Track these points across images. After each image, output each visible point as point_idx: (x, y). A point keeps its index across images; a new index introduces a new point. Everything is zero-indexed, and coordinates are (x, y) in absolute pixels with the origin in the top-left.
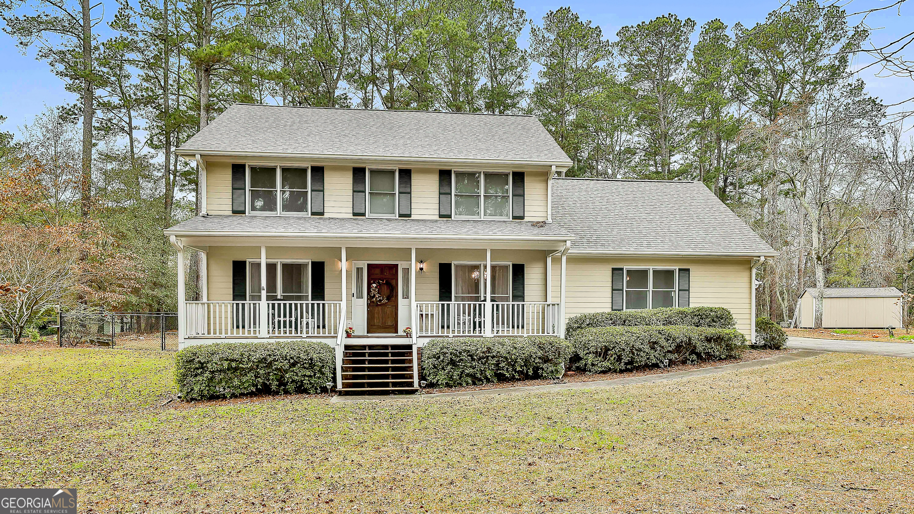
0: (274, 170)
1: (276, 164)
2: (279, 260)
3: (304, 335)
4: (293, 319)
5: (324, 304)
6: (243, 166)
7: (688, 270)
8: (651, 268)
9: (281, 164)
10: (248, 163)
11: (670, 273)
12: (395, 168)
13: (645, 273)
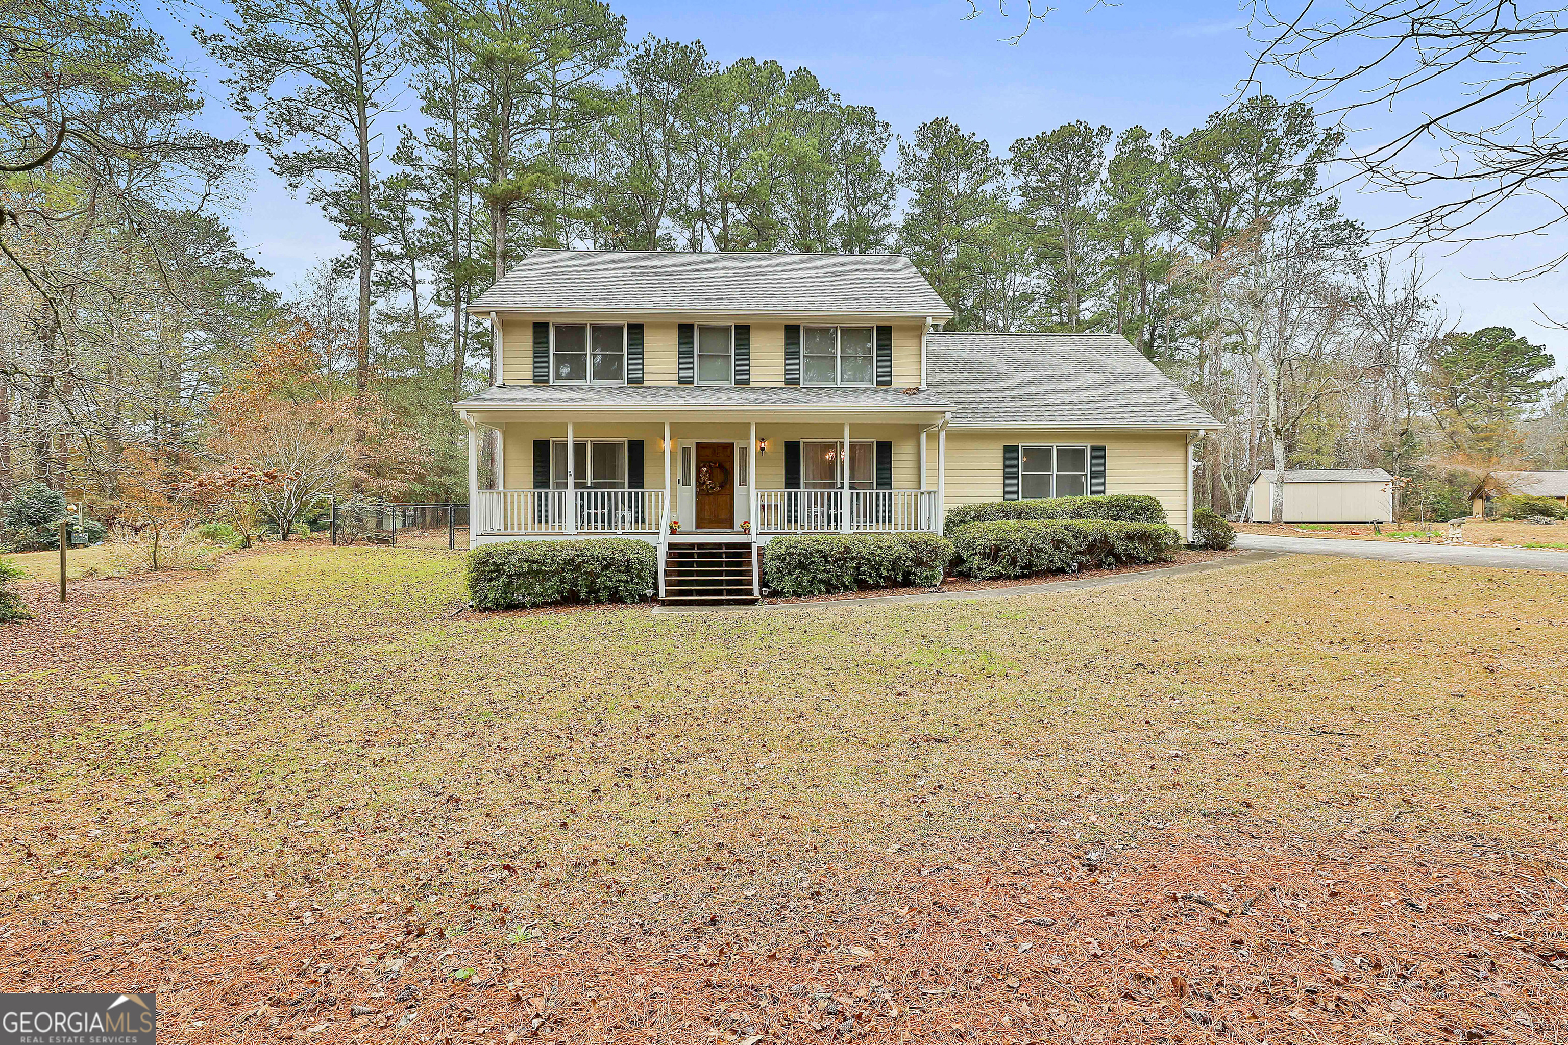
0: (583, 329)
1: (585, 322)
2: (589, 440)
3: (620, 531)
4: (606, 511)
5: (643, 493)
6: (546, 325)
7: (1104, 448)
8: (1055, 445)
9: (591, 322)
10: (552, 321)
11: (1080, 452)
12: (729, 324)
13: (1046, 452)
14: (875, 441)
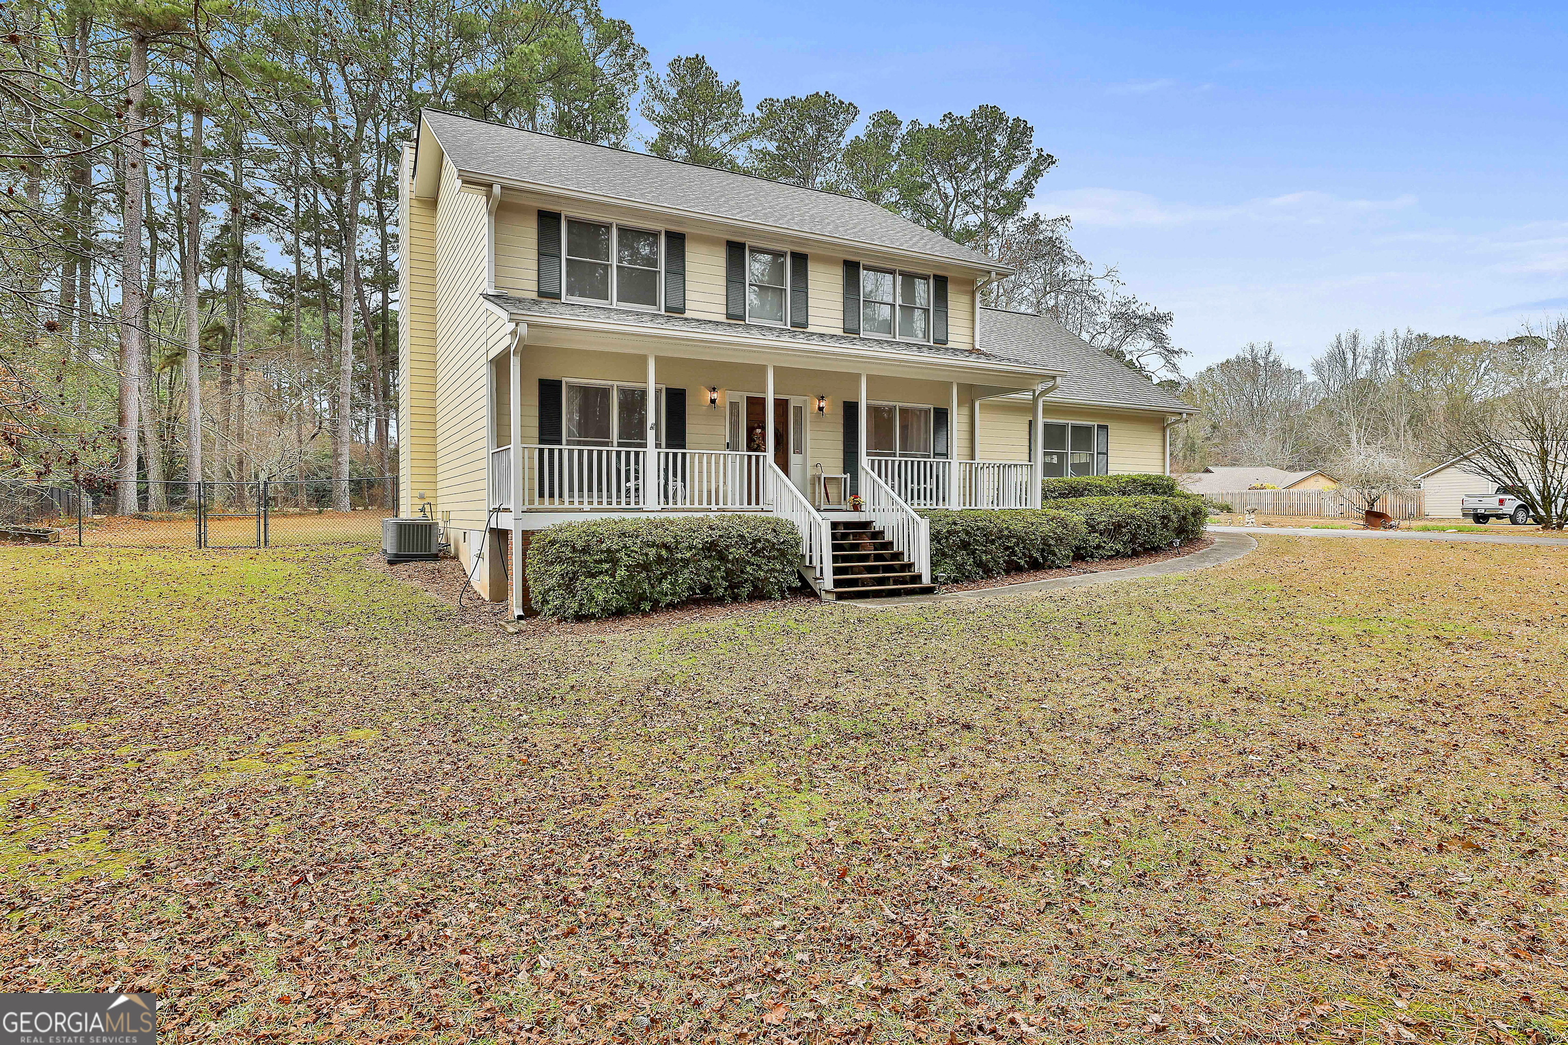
0: (608, 227)
1: (610, 221)
2: (616, 383)
3: (714, 507)
5: (684, 455)
6: (556, 217)
7: (1106, 427)
8: (1070, 422)
9: (618, 222)
10: (567, 212)
11: (1089, 429)
12: (785, 250)
13: (1063, 427)
14: (932, 407)
